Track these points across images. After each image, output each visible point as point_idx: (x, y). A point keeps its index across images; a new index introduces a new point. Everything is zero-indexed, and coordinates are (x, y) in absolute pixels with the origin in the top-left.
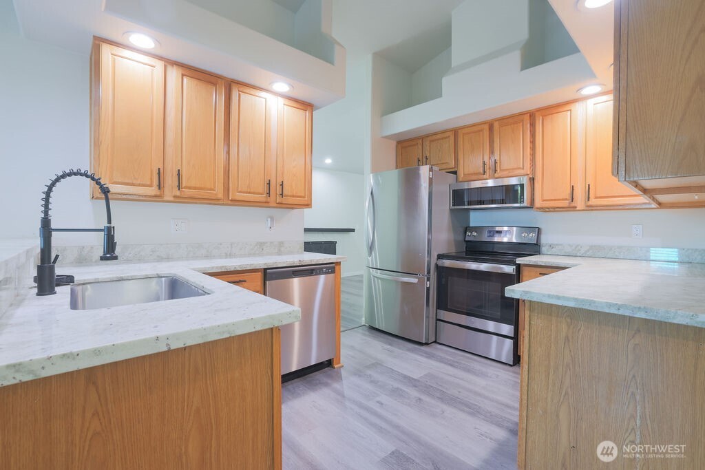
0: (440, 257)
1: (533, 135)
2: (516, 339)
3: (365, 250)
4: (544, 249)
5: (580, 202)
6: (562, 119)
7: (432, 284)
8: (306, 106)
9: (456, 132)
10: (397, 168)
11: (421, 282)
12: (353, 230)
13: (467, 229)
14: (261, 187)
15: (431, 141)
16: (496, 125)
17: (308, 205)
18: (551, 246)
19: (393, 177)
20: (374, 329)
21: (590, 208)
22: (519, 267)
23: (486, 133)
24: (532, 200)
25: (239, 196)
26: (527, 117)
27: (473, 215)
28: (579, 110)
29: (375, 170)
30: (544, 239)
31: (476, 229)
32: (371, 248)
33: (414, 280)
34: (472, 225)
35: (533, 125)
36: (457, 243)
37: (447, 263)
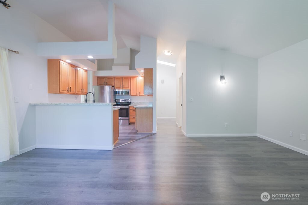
1: (130, 81)
2: (129, 120)
4: (132, 103)
5: (138, 95)
6: (135, 79)
8: (87, 71)
9: (114, 77)
10: (97, 85)
13: (117, 100)
14: (80, 90)
15: (108, 79)
16: (123, 78)
18: (133, 103)
21: (139, 96)
22: (129, 106)
23: (121, 79)
24: (130, 94)
25: (77, 92)
26: (129, 78)
27: (117, 96)
28: (138, 78)
30: (132, 102)
35: (130, 80)
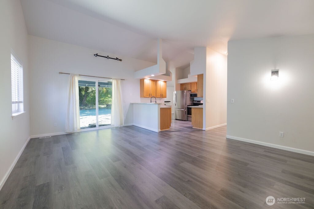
0: (188, 106)
3: (175, 105)
7: (186, 110)
8: (165, 82)
9: (191, 83)
10: (180, 90)
11: (184, 110)
12: (170, 102)
13: (194, 101)
14: (160, 95)
15: (187, 85)
17: (166, 97)
19: (180, 92)
20: (176, 119)
23: (196, 84)
25: (157, 97)
27: (195, 98)
29: (176, 90)
31: (195, 101)
32: (176, 105)
33: (183, 110)
34: (195, 100)
36: (191, 103)
37: (189, 107)
